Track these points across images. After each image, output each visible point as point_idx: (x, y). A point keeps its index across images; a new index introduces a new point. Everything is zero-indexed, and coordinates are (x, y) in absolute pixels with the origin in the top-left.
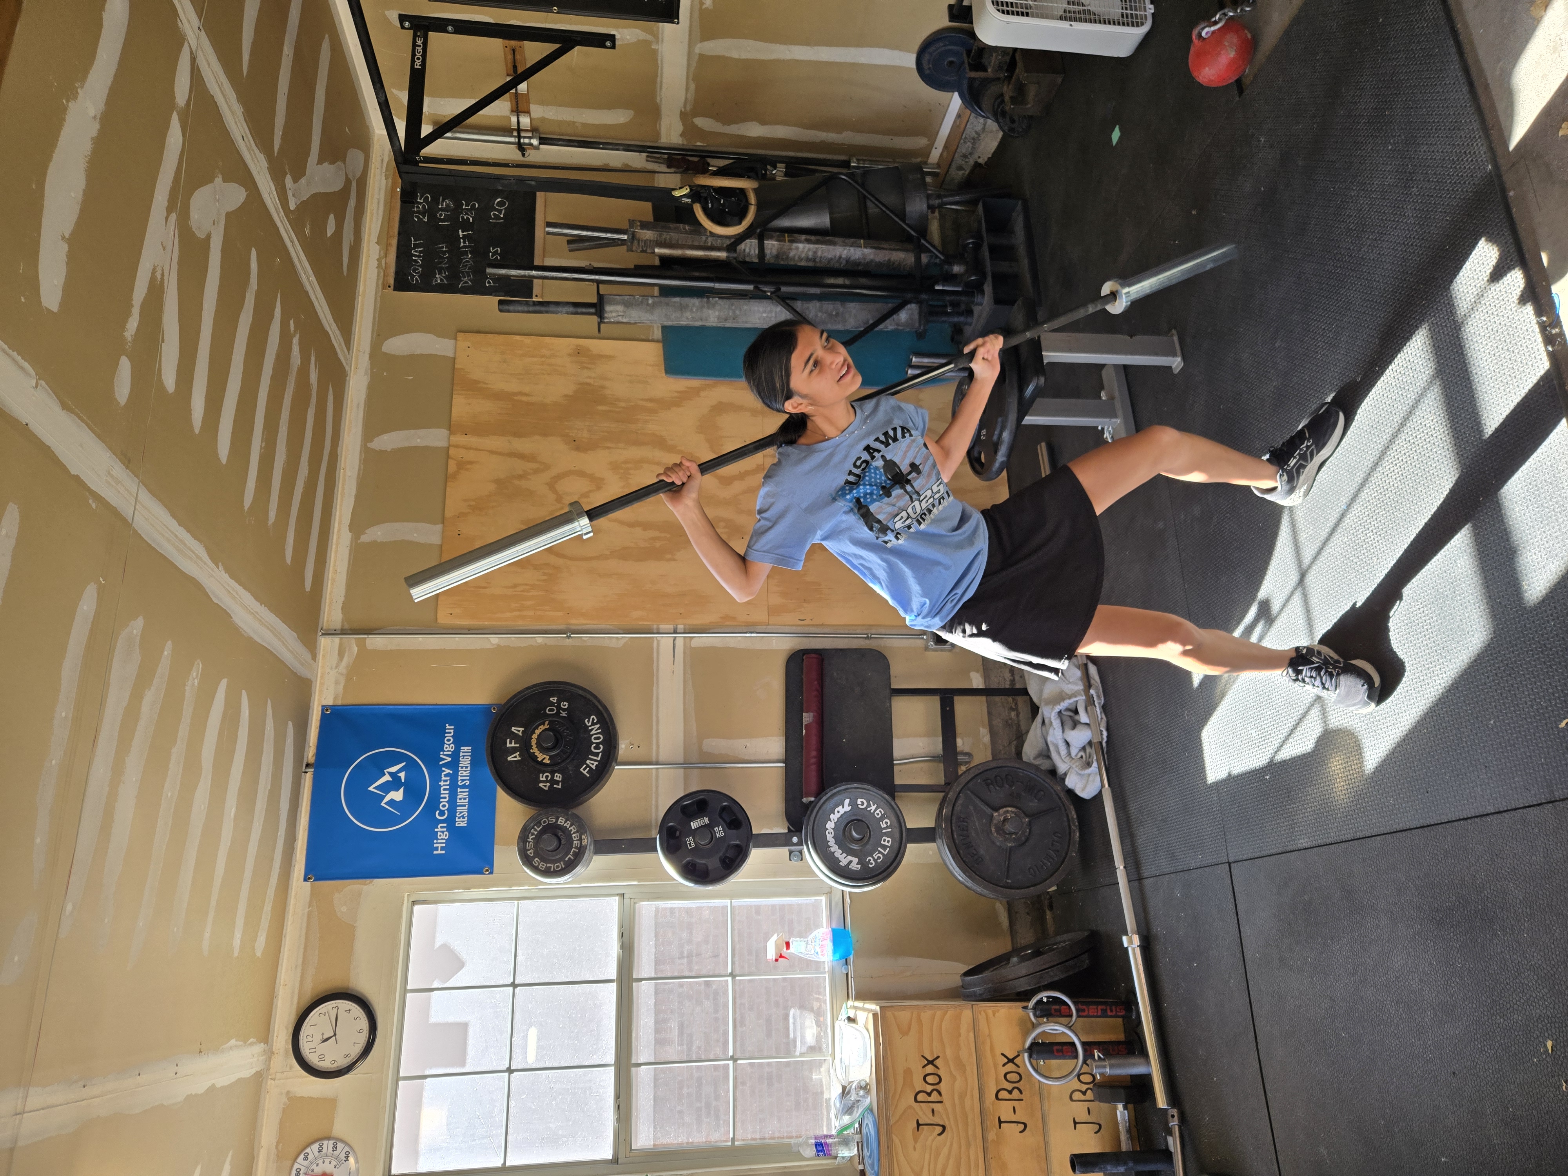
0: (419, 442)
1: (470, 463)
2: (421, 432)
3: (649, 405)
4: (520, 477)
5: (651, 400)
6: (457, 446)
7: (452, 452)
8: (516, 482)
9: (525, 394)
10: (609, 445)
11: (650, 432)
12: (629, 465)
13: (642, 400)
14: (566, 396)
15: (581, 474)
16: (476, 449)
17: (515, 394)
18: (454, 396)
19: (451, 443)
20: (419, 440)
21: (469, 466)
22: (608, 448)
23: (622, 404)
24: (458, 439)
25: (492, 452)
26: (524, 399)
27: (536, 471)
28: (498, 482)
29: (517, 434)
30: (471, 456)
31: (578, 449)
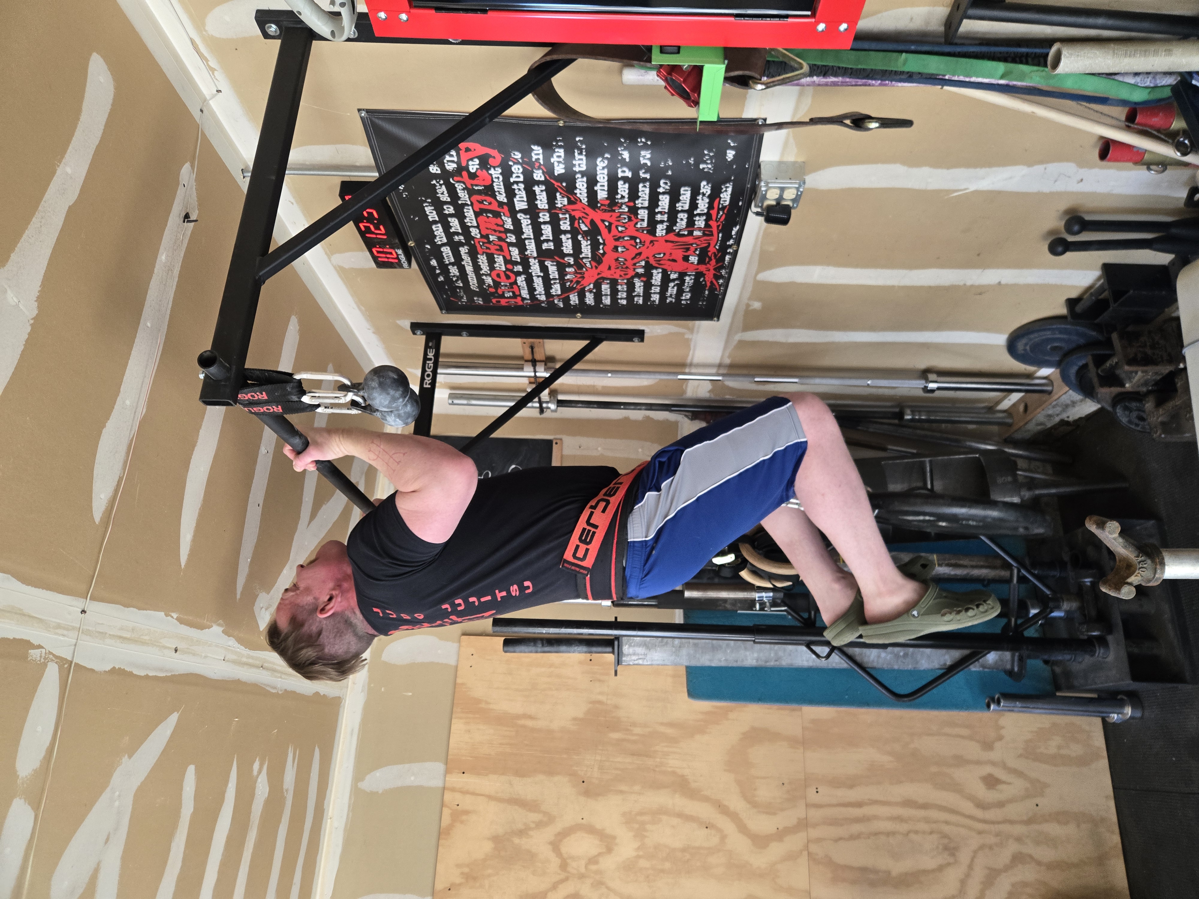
0: (411, 780)
1: (467, 812)
2: (415, 767)
3: (669, 731)
4: (522, 833)
5: (671, 725)
6: (453, 790)
7: (448, 796)
8: (516, 841)
9: (531, 717)
10: (623, 788)
11: (669, 769)
12: (646, 818)
13: (662, 724)
14: (575, 719)
15: (591, 830)
16: (473, 794)
17: (518, 717)
18: (454, 721)
19: (447, 785)
20: (412, 778)
21: (464, 818)
22: (622, 792)
23: (638, 730)
24: (456, 780)
25: (490, 797)
26: (530, 723)
27: (540, 825)
28: (496, 839)
29: (520, 773)
30: (467, 802)
31: (587, 793)
